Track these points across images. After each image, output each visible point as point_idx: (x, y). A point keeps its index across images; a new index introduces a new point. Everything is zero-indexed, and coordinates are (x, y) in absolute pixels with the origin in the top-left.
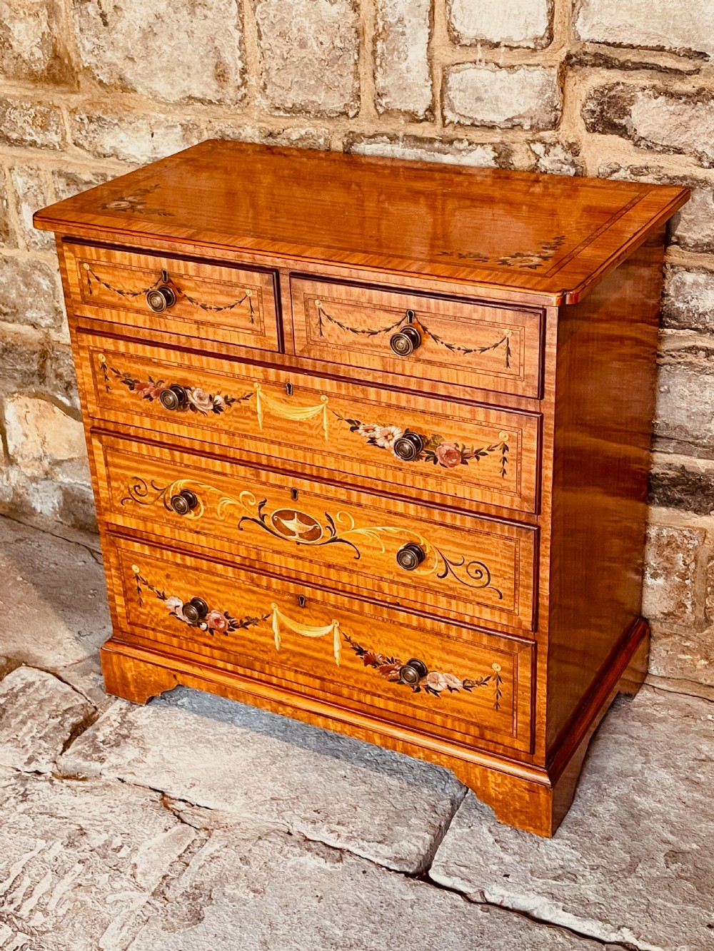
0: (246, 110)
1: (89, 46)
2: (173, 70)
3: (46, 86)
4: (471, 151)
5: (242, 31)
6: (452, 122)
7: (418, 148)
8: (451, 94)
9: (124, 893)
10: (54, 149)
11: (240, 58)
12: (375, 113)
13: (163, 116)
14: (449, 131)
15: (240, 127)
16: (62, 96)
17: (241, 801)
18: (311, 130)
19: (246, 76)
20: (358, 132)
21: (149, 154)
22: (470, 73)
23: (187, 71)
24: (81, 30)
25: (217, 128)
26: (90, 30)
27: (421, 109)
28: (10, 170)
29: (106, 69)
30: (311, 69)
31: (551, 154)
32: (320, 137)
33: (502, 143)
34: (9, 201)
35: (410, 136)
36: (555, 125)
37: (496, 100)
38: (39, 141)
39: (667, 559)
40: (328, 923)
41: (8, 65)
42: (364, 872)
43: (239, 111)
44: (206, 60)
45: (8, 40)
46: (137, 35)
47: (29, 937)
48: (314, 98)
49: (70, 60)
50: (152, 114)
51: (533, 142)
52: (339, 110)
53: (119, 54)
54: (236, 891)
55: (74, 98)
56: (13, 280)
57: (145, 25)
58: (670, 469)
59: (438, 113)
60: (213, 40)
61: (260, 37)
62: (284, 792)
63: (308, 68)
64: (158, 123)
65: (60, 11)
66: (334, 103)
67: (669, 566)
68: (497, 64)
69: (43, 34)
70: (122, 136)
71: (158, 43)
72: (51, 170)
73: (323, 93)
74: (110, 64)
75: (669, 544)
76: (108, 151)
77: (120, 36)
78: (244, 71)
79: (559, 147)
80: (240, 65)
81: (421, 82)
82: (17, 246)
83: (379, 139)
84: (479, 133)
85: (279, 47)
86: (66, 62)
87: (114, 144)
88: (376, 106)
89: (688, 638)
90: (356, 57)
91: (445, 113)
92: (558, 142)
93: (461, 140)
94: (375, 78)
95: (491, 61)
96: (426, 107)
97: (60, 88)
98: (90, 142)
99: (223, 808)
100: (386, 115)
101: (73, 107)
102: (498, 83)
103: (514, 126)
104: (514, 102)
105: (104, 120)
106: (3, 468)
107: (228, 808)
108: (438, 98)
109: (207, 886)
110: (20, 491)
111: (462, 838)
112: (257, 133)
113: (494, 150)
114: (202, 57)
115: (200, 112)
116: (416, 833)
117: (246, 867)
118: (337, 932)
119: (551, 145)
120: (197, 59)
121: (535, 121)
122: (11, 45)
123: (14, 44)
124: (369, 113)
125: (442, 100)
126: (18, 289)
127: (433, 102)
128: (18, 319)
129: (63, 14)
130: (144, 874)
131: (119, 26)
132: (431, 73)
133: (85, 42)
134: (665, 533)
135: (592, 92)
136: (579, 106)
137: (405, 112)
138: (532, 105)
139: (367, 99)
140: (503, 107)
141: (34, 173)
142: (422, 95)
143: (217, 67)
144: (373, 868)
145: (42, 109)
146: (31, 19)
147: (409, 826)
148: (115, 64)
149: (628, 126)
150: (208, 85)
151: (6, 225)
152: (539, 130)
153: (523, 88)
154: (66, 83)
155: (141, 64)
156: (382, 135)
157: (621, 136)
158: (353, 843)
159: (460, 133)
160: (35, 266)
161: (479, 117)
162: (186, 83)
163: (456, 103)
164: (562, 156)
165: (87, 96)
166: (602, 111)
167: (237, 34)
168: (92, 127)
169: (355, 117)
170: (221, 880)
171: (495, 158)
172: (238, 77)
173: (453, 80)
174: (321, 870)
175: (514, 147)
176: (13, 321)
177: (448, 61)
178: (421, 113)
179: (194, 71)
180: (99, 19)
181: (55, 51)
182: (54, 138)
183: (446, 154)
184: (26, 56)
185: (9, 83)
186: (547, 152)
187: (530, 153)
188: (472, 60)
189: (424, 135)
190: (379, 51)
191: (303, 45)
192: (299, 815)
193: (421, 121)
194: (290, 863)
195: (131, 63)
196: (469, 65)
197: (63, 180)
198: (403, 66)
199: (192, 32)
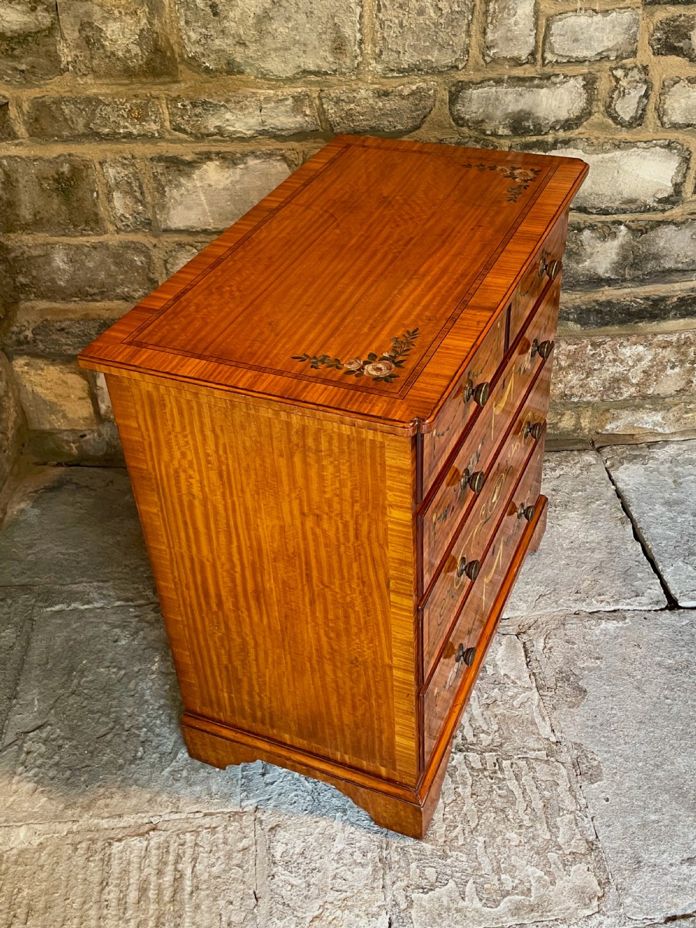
0: (360, 76)
1: (194, 36)
2: (287, 49)
3: (144, 80)
4: (566, 82)
5: (362, 7)
6: (550, 62)
7: (520, 86)
8: (553, 39)
9: (521, 696)
10: (153, 136)
11: (360, 30)
12: (483, 62)
13: (272, 92)
14: (548, 70)
15: (354, 91)
16: (162, 87)
17: (523, 606)
18: (422, 85)
19: (363, 46)
20: (467, 80)
21: (257, 128)
22: (571, 20)
23: (303, 48)
24: (187, 22)
25: (333, 95)
26: (197, 21)
27: (524, 54)
28: (100, 163)
29: (213, 56)
30: (427, 33)
31: (629, 76)
32: (431, 89)
33: (590, 73)
34: (100, 192)
35: (514, 78)
36: (634, 53)
37: (590, 40)
38: (135, 132)
39: (683, 354)
40: (659, 659)
41: (99, 65)
42: (645, 618)
43: (353, 78)
44: (324, 36)
45: (99, 40)
46: (251, 21)
47: (494, 754)
48: (429, 57)
49: (173, 51)
50: (260, 91)
51: (616, 69)
52: (450, 64)
53: (228, 42)
54: (586, 664)
55: (176, 86)
56: (103, 262)
57: (259, 11)
58: (692, 291)
59: (539, 56)
60: (333, 17)
61: (379, 10)
62: (542, 589)
63: (423, 32)
64: (268, 100)
65: (163, 8)
66: (447, 59)
67: (683, 358)
68: (594, 10)
69: (142, 30)
70: (228, 116)
71: (274, 27)
72: (149, 156)
73: (436, 52)
74: (218, 51)
75: (685, 343)
76: (212, 130)
77: (233, 24)
78: (361, 42)
79: (636, 70)
80: (359, 36)
81: (527, 32)
82: (106, 232)
83: (486, 83)
84: (571, 68)
85: (398, 17)
86: (169, 54)
87: (218, 124)
88: (484, 56)
89: (690, 403)
90: (470, 17)
91: (545, 55)
92: (636, 67)
93: (557, 75)
94: (485, 33)
95: (590, 8)
96: (528, 52)
97: (162, 80)
98: (193, 126)
99: (516, 615)
100: (492, 64)
101: (174, 95)
102: (594, 26)
103: (602, 57)
104: (605, 39)
105: (210, 103)
106: (95, 428)
107: (519, 613)
108: (541, 44)
109: (565, 668)
110: (115, 443)
111: (675, 575)
112: (371, 95)
113: (584, 79)
114: (320, 34)
115: (311, 83)
116: (650, 582)
117: (575, 646)
118: (670, 662)
119: (629, 69)
120: (314, 36)
121: (620, 52)
122: (103, 46)
123: (107, 43)
124: (477, 63)
125: (544, 44)
126: (108, 271)
127: (536, 47)
128: (108, 297)
129: (167, 9)
130: (519, 678)
131: (231, 14)
132: (536, 25)
133: (192, 34)
134: (683, 337)
135: (659, 25)
136: (647, 36)
137: (510, 58)
138: (619, 39)
139: (475, 51)
140: (595, 45)
141: (128, 162)
142: (527, 42)
143: (334, 41)
144: (647, 615)
145: (139, 101)
146: (128, 19)
147: (641, 579)
148: (223, 51)
149: (685, 48)
150: (325, 58)
151: (96, 214)
152: (623, 58)
153: (613, 27)
154: (169, 74)
155: (253, 47)
156: (489, 80)
157: (678, 55)
158: (621, 603)
159: (557, 70)
160: (127, 246)
161: (574, 55)
162: (301, 59)
163: (556, 46)
164: (637, 78)
165: (189, 84)
166: (667, 37)
167: (358, 10)
168: (198, 110)
169: (463, 68)
170: (569, 661)
171: (584, 86)
172: (356, 48)
173: (555, 28)
174: (622, 628)
175: (599, 74)
176: (102, 299)
177: (552, 12)
178: (523, 58)
179: (311, 47)
180: (208, 10)
181: (156, 44)
182: (154, 127)
183: (543, 88)
184: (120, 54)
185: (99, 82)
186: (626, 75)
187: (611, 78)
188: (572, 9)
189: (526, 75)
190: (492, 10)
191: (421, 12)
192: (569, 600)
193: (524, 64)
194: (598, 632)
195: (241, 49)
196: (571, 13)
197: (163, 164)
198: (512, 21)
199: (312, 12)
